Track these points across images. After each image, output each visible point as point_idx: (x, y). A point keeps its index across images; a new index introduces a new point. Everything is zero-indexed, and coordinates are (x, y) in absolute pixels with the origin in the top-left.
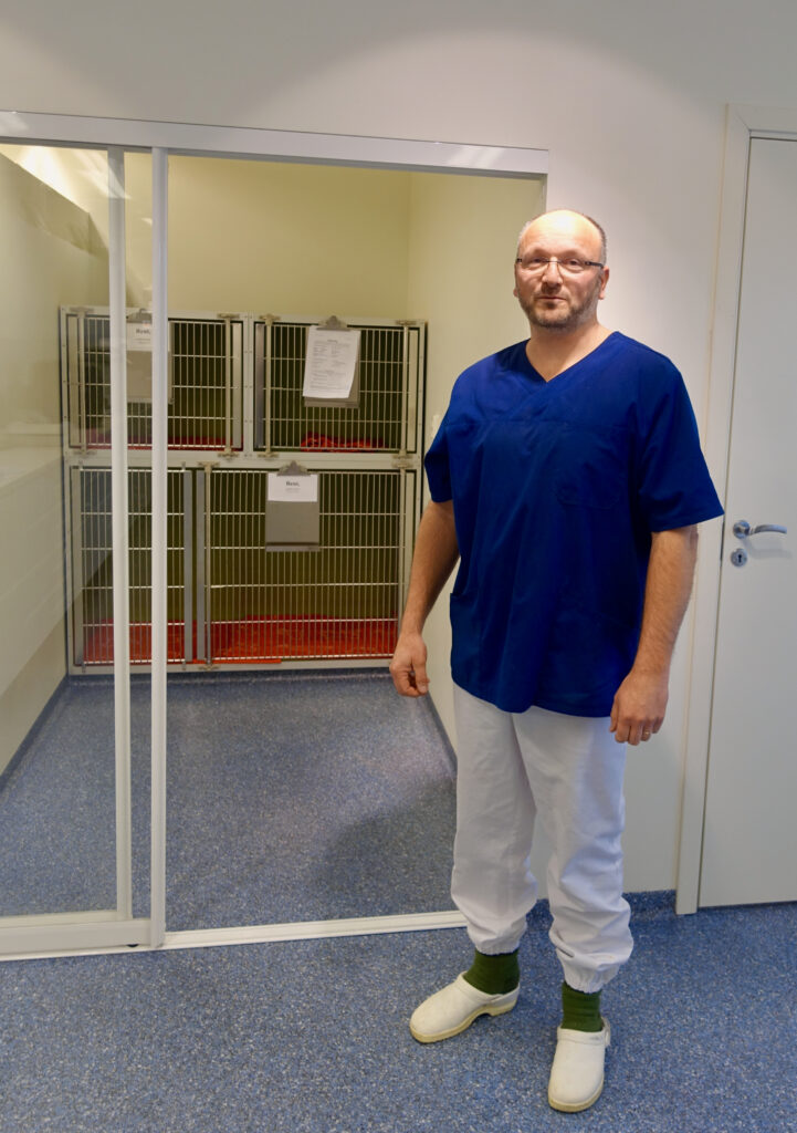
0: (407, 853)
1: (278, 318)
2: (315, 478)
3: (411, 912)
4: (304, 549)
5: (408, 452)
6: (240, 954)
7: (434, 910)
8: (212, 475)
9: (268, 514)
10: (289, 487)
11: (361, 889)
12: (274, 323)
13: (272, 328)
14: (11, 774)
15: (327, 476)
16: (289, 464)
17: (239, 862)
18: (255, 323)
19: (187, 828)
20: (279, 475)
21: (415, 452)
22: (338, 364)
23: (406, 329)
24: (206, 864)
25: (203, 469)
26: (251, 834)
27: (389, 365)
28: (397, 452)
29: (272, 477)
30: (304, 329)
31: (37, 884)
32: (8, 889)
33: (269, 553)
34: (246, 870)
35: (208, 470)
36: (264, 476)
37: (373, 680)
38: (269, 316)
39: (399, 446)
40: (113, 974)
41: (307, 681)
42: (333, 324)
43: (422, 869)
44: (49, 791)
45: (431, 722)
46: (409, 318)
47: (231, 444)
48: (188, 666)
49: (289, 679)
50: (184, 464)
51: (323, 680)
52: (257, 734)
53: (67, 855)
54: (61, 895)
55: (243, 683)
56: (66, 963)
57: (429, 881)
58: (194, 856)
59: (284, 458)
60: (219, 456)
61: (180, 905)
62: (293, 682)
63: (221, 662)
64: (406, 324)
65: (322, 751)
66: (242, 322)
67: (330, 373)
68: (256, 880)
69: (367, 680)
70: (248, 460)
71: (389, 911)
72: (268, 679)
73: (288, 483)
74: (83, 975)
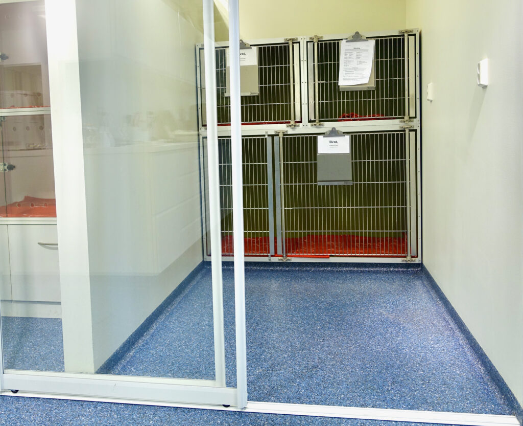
0: (423, 371)
1: (322, 37)
2: (348, 137)
3: (429, 410)
4: (342, 183)
5: (410, 118)
6: (299, 422)
7: (449, 411)
8: (283, 138)
9: (319, 162)
10: (331, 144)
11: (388, 390)
12: (319, 41)
13: (318, 44)
14: (167, 307)
15: (355, 136)
16: (331, 129)
17: (300, 366)
18: (307, 42)
19: (267, 343)
20: (324, 137)
21: (415, 117)
22: (360, 63)
23: (406, 35)
24: (278, 364)
25: (278, 135)
26: (309, 349)
27: (395, 61)
28: (403, 118)
29: (320, 138)
30: (338, 43)
31: (173, 365)
32: (156, 366)
33: (320, 186)
34: (304, 371)
35: (281, 135)
36: (315, 138)
37: (391, 272)
38: (316, 36)
39: (404, 114)
40: (212, 422)
41: (347, 271)
42: (357, 37)
43: (435, 382)
44: (187, 318)
45: (434, 295)
46: (408, 27)
47: (295, 119)
48: (272, 258)
49: (335, 269)
50: (267, 132)
51: (357, 271)
52: (314, 296)
53: (192, 351)
54: (186, 372)
55: (306, 270)
56: (183, 411)
57: (442, 391)
58: (270, 359)
59: (328, 126)
60: (288, 126)
61: (259, 387)
62: (337, 271)
63: (292, 256)
64: (406, 31)
65: (357, 307)
66: (299, 43)
67: (355, 69)
68: (311, 377)
69: (387, 272)
70: (305, 128)
71: (411, 407)
72: (322, 269)
73: (330, 142)
74: (192, 420)
